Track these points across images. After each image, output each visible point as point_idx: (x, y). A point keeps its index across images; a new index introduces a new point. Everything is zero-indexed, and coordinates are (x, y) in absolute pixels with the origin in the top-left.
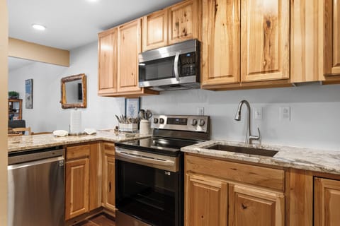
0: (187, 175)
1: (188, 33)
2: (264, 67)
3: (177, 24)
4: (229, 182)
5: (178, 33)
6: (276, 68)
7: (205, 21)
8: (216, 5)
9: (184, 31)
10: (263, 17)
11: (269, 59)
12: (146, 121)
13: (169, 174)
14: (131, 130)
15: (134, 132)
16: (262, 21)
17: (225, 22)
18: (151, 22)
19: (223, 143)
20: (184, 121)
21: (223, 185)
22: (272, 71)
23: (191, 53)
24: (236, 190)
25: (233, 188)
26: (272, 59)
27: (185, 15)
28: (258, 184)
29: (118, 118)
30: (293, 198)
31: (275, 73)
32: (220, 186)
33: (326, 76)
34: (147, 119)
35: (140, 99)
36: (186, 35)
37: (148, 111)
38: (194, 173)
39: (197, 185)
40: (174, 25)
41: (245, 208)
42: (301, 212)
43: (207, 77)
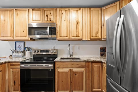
0: (57, 69)
1: (52, 20)
2: (77, 35)
3: (47, 16)
4: (71, 69)
5: (47, 19)
6: (79, 36)
7: (58, 18)
8: (62, 14)
9: (50, 19)
10: (76, 21)
11: (78, 33)
12: (29, 52)
13: (50, 70)
14: (21, 56)
15: (22, 57)
16: (76, 22)
17: (65, 19)
18: (34, 12)
19: (63, 58)
20: (48, 51)
21: (69, 70)
22: (78, 36)
23: (54, 27)
24: (73, 70)
25: (72, 70)
26: (79, 33)
27: (50, 14)
28: (79, 67)
29: (12, 51)
30: (87, 69)
31: (79, 37)
32: (68, 70)
33: (90, 39)
34: (30, 51)
35: (24, 42)
36: (51, 20)
37: (29, 48)
38: (59, 68)
39: (60, 72)
40: (45, 16)
41: (76, 75)
42: (89, 72)
43: (59, 36)
